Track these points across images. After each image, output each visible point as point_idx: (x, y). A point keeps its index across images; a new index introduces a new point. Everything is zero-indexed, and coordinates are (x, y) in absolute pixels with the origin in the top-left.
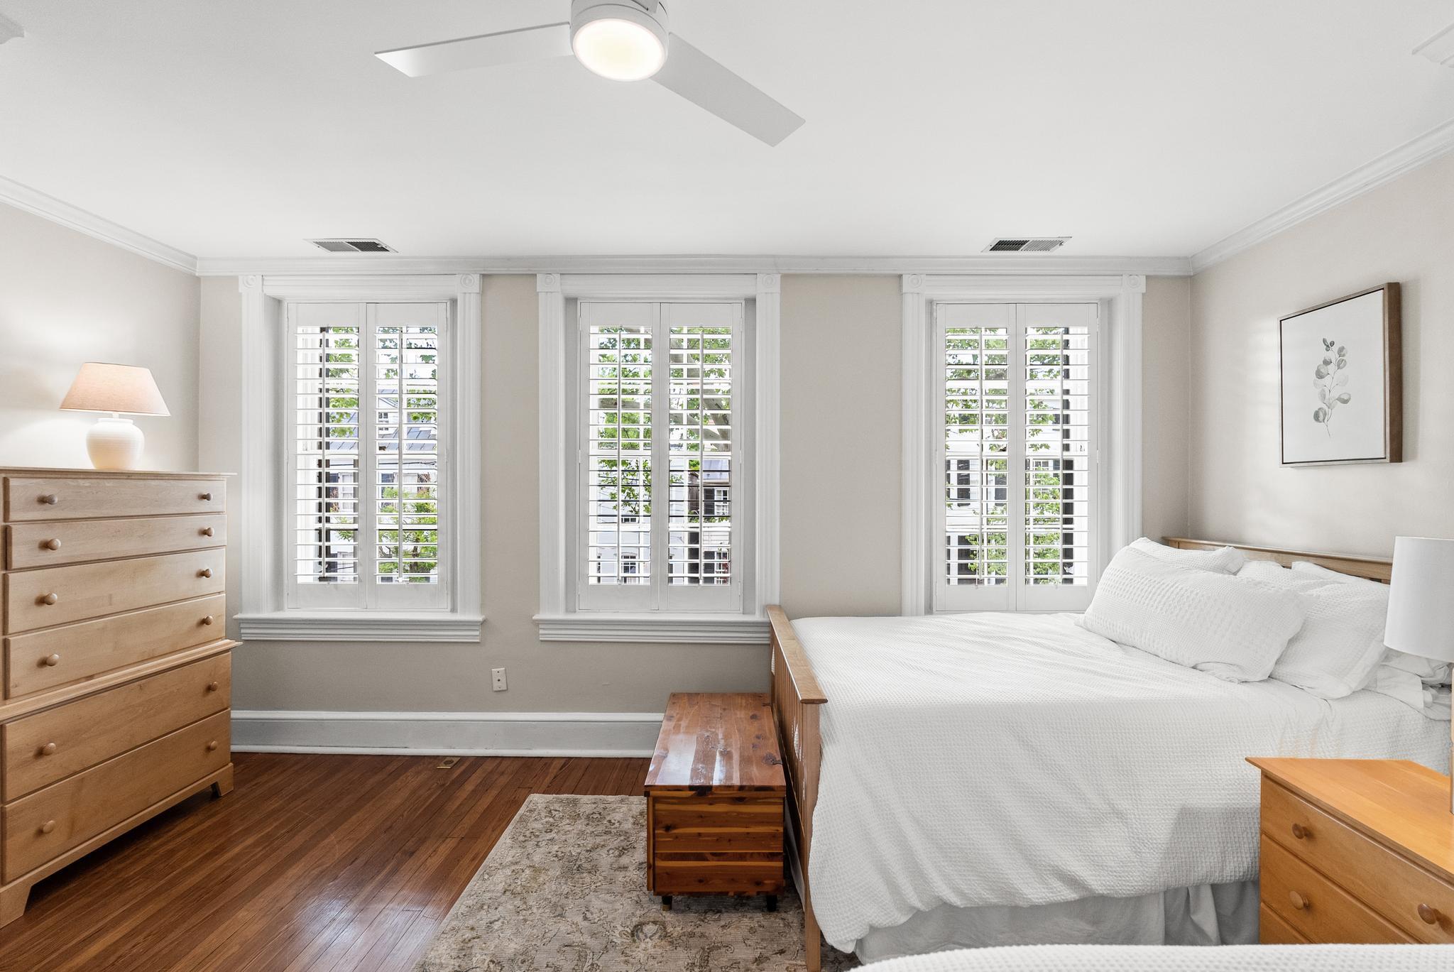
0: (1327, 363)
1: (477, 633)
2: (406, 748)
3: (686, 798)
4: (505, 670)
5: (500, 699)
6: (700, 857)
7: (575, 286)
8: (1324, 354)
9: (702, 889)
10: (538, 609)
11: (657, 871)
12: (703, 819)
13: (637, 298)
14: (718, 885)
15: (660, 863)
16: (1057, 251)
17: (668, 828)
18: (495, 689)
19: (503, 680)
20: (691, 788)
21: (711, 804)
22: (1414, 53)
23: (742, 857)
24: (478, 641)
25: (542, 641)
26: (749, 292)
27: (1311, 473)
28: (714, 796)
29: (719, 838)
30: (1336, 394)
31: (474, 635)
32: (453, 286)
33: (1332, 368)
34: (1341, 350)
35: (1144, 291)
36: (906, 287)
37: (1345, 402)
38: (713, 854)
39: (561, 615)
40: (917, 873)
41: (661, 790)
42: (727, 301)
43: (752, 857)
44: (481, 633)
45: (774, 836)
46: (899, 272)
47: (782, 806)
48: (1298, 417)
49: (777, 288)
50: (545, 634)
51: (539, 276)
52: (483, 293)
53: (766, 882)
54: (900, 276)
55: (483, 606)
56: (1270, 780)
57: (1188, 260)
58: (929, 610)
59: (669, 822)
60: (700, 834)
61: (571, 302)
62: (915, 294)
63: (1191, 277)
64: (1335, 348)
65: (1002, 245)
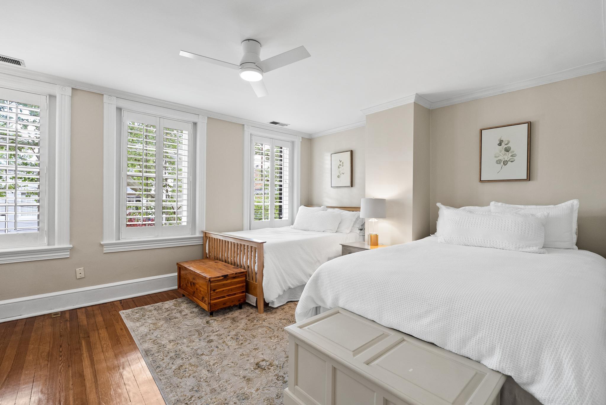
0: (340, 165)
1: (68, 253)
2: (20, 315)
3: (221, 279)
4: (84, 268)
5: (80, 282)
6: (224, 297)
7: (122, 104)
8: (339, 163)
9: (225, 306)
10: (102, 239)
11: (211, 304)
12: (224, 285)
13: (150, 114)
14: (228, 304)
15: (212, 302)
16: (285, 127)
17: (214, 290)
18: (77, 278)
19: (83, 273)
20: (222, 276)
21: (226, 281)
22: (361, 110)
23: (235, 294)
24: (69, 257)
25: (104, 253)
26: (195, 120)
27: (336, 189)
28: (229, 277)
29: (229, 290)
30: (342, 172)
31: (67, 254)
32: (56, 90)
33: (341, 166)
34: (343, 163)
35: (301, 141)
36: (245, 129)
37: (343, 174)
38: (227, 295)
39: (114, 241)
40: (285, 282)
41: (214, 278)
42: (187, 122)
43: (237, 293)
44: (70, 253)
45: (243, 286)
46: (244, 124)
47: (245, 277)
48: (334, 177)
49: (206, 121)
50: (106, 250)
51: (105, 96)
52: (72, 97)
53: (241, 300)
54: (243, 125)
55: (71, 241)
56: (343, 246)
57: (310, 135)
58: (250, 229)
59: (215, 289)
60: (223, 290)
61: (119, 109)
62: (248, 131)
63: (310, 139)
64: (342, 162)
65: (274, 123)
